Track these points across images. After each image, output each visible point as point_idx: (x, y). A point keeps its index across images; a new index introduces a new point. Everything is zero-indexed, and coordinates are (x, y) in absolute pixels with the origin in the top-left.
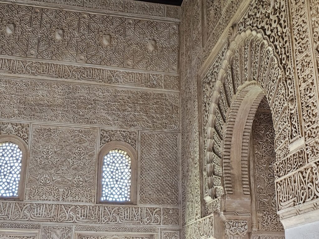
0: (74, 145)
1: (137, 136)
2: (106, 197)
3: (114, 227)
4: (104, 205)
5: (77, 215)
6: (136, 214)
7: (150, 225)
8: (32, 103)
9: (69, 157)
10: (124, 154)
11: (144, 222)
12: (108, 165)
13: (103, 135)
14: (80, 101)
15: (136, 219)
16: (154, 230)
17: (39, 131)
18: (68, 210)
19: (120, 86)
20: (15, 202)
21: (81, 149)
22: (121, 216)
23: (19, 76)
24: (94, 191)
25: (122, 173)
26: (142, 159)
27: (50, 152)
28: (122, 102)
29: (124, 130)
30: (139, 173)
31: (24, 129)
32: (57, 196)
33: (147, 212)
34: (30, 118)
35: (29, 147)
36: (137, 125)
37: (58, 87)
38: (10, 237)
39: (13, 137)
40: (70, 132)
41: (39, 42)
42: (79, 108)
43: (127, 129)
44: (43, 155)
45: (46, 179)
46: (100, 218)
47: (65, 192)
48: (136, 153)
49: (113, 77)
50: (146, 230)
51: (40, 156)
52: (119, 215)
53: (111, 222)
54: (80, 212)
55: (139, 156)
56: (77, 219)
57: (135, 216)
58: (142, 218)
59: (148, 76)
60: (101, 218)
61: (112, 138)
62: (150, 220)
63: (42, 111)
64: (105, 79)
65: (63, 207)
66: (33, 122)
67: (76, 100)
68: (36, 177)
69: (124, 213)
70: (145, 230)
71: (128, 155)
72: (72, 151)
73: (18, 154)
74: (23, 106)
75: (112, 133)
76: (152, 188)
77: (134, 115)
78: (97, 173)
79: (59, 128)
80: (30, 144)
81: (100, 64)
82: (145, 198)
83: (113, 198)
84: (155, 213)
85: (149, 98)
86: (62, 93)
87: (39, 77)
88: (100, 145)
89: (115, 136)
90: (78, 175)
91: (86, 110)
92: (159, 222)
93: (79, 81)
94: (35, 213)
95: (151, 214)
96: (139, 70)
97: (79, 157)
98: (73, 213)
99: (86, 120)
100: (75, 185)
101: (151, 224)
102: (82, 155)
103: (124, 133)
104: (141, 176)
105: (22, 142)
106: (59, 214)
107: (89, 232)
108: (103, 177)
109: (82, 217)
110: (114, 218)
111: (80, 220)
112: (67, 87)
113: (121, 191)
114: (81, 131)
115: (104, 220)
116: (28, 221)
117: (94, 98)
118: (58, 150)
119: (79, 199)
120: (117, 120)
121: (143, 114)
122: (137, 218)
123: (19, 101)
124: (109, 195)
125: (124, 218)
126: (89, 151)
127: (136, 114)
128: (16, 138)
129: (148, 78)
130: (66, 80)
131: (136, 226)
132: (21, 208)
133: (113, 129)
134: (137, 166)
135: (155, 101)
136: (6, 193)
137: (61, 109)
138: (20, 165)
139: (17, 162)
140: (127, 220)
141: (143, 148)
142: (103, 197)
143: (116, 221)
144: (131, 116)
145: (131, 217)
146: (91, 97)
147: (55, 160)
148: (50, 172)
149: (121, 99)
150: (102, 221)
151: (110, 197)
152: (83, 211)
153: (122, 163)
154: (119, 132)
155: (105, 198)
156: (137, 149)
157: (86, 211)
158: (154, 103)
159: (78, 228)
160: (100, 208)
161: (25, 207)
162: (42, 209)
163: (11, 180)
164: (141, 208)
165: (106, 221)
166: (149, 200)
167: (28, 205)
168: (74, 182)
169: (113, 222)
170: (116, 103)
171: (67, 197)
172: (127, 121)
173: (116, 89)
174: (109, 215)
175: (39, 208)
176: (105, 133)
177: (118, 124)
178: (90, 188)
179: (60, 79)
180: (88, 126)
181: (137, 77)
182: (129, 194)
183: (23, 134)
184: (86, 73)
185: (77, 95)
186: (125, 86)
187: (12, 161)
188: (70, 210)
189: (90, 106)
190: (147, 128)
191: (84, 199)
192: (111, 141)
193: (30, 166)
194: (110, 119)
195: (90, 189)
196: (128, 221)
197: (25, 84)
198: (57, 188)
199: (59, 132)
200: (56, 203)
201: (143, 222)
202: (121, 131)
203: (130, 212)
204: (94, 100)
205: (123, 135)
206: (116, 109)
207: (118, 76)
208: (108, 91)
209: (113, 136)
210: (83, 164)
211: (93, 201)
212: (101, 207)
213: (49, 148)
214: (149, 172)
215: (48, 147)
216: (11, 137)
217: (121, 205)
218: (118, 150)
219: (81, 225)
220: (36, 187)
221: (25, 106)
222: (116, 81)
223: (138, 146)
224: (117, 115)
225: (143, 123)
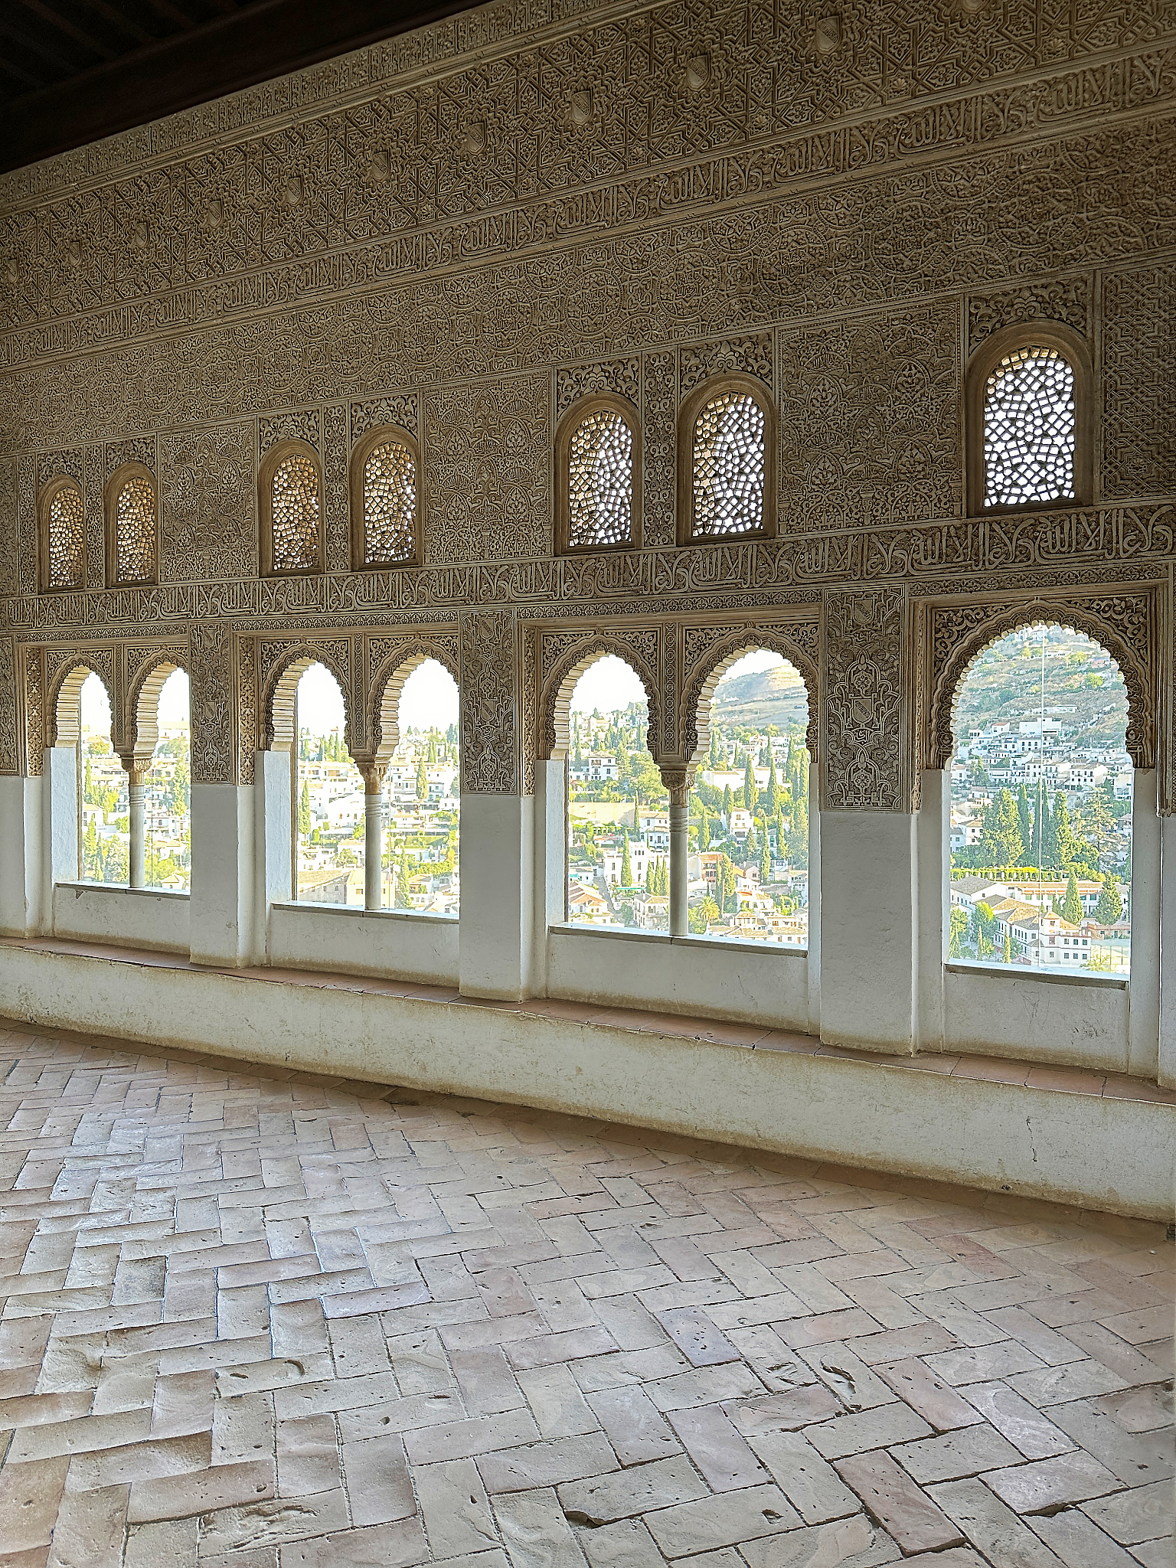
0: (892, 363)
1: (1089, 289)
2: (999, 494)
3: (1023, 577)
4: (988, 519)
5: (915, 556)
6: (1089, 533)
7: (1139, 559)
8: (773, 270)
9: (881, 398)
10: (1048, 359)
11: (1118, 553)
12: (1000, 401)
13: (977, 314)
14: (901, 225)
15: (1090, 545)
16: (1155, 572)
17: (796, 345)
18: (889, 545)
19: (1025, 137)
20: (756, 542)
21: (914, 371)
22: (1043, 545)
23: (734, 202)
24: (959, 484)
25: (1045, 417)
26: (1106, 359)
27: (830, 396)
28: (1036, 189)
29: (1044, 281)
30: (1099, 406)
31: (760, 351)
32: (856, 514)
33: (1129, 520)
34: (772, 313)
35: (775, 394)
36: (1087, 254)
37: (838, 202)
38: (762, 627)
39: (736, 378)
40: (878, 327)
41: (775, 82)
42: (899, 247)
43: (1053, 275)
44: (813, 409)
45: (825, 473)
46: (981, 557)
47: (876, 499)
48: (1086, 346)
49: (1001, 114)
50: (1122, 575)
51: (806, 415)
52: (1037, 543)
53: (1013, 562)
54: (922, 547)
55: (1098, 353)
56: (915, 564)
57: (1088, 539)
58: (1110, 542)
59: (1128, 68)
60: (984, 555)
61: (1005, 317)
62: (1139, 544)
63: (799, 287)
64: (976, 129)
65: (874, 539)
66: (779, 324)
67: (890, 228)
68: (799, 472)
69: (1053, 533)
70: (1120, 575)
71: (1063, 360)
72: (889, 381)
73: (754, 420)
74: (752, 286)
75: (1006, 300)
76: (1145, 448)
77: (1078, 224)
78: (963, 430)
79: (849, 323)
80: (777, 386)
81: (958, 86)
82: (1119, 481)
83: (1019, 496)
84: (1156, 521)
85: (1132, 146)
86: (848, 218)
87: (785, 190)
88: (970, 345)
89: (1016, 307)
90: (909, 448)
91: (919, 251)
92: (1169, 547)
93: (896, 165)
94: (806, 564)
95: (1141, 525)
96: (1092, 58)
97: (908, 394)
98: (901, 551)
99: (922, 280)
100: (902, 477)
101: (1142, 554)
102: (918, 388)
103: (1045, 293)
104: (1106, 416)
105: (758, 386)
106: (865, 560)
107: (949, 596)
108: (988, 441)
109: (930, 560)
110: (1020, 552)
111: (924, 568)
112: (860, 195)
113: (1043, 473)
114: (908, 317)
115: (992, 559)
116: (790, 584)
117: (944, 203)
118: (850, 387)
119: (918, 512)
120: (1020, 256)
121: (1108, 210)
122: (1094, 544)
123: (739, 276)
124: (1007, 491)
125: (1054, 548)
126: (937, 372)
127: (1083, 216)
128: (743, 379)
129: (1128, 74)
130: (857, 174)
131: (1090, 568)
132: (773, 557)
133: (1008, 288)
134: (1091, 385)
135: (1155, 150)
136: (736, 525)
137: (850, 268)
138: (762, 448)
139: (753, 441)
140: (1064, 553)
141: (1111, 324)
142: (989, 497)
143: (1029, 560)
144: (1068, 228)
145: (1074, 543)
146: (933, 204)
147: (846, 417)
148: (833, 451)
149: (1030, 182)
150: (987, 563)
151: (1010, 495)
152: (929, 542)
153: (1043, 387)
154: (1027, 294)
155: (994, 500)
156: (1089, 335)
157: (937, 545)
158: (1152, 161)
159: (919, 588)
160: (977, 529)
161: (781, 552)
162: (821, 551)
163: (744, 490)
164: (1106, 514)
165: (997, 562)
166: (1134, 486)
167: (788, 546)
168: (901, 467)
169: (1020, 562)
170: (1015, 200)
171: (884, 511)
172: (1054, 249)
173: (1014, 151)
174: (1006, 545)
175: (814, 551)
176: (982, 305)
177: (1022, 267)
178: (946, 478)
179: (841, 178)
180: (930, 298)
181: (1087, 85)
182: (1069, 476)
183: (759, 364)
184: (914, 132)
185: (892, 209)
186: (1043, 133)
187: (741, 443)
188: (893, 544)
189: (932, 234)
190: (1123, 256)
191: (930, 509)
192: (1002, 326)
193: (784, 445)
194: (996, 257)
195: (947, 481)
196: (1067, 555)
197: (749, 223)
198: (855, 491)
199: (850, 335)
200: (853, 531)
201: (1114, 554)
202: (1036, 287)
203: (1070, 529)
204: (942, 210)
205: (1040, 299)
206: (1015, 220)
207: (1020, 105)
208: (986, 168)
209: (1009, 309)
210: (921, 413)
211: (957, 511)
212: (981, 525)
213: (827, 387)
214: (1132, 399)
215: (824, 385)
216: (731, 378)
217: (1042, 513)
218: (1030, 351)
219: (927, 580)
220: (802, 497)
221: (755, 286)
222: (1013, 126)
223: (1095, 323)
224: (1020, 240)
225: (1112, 240)
